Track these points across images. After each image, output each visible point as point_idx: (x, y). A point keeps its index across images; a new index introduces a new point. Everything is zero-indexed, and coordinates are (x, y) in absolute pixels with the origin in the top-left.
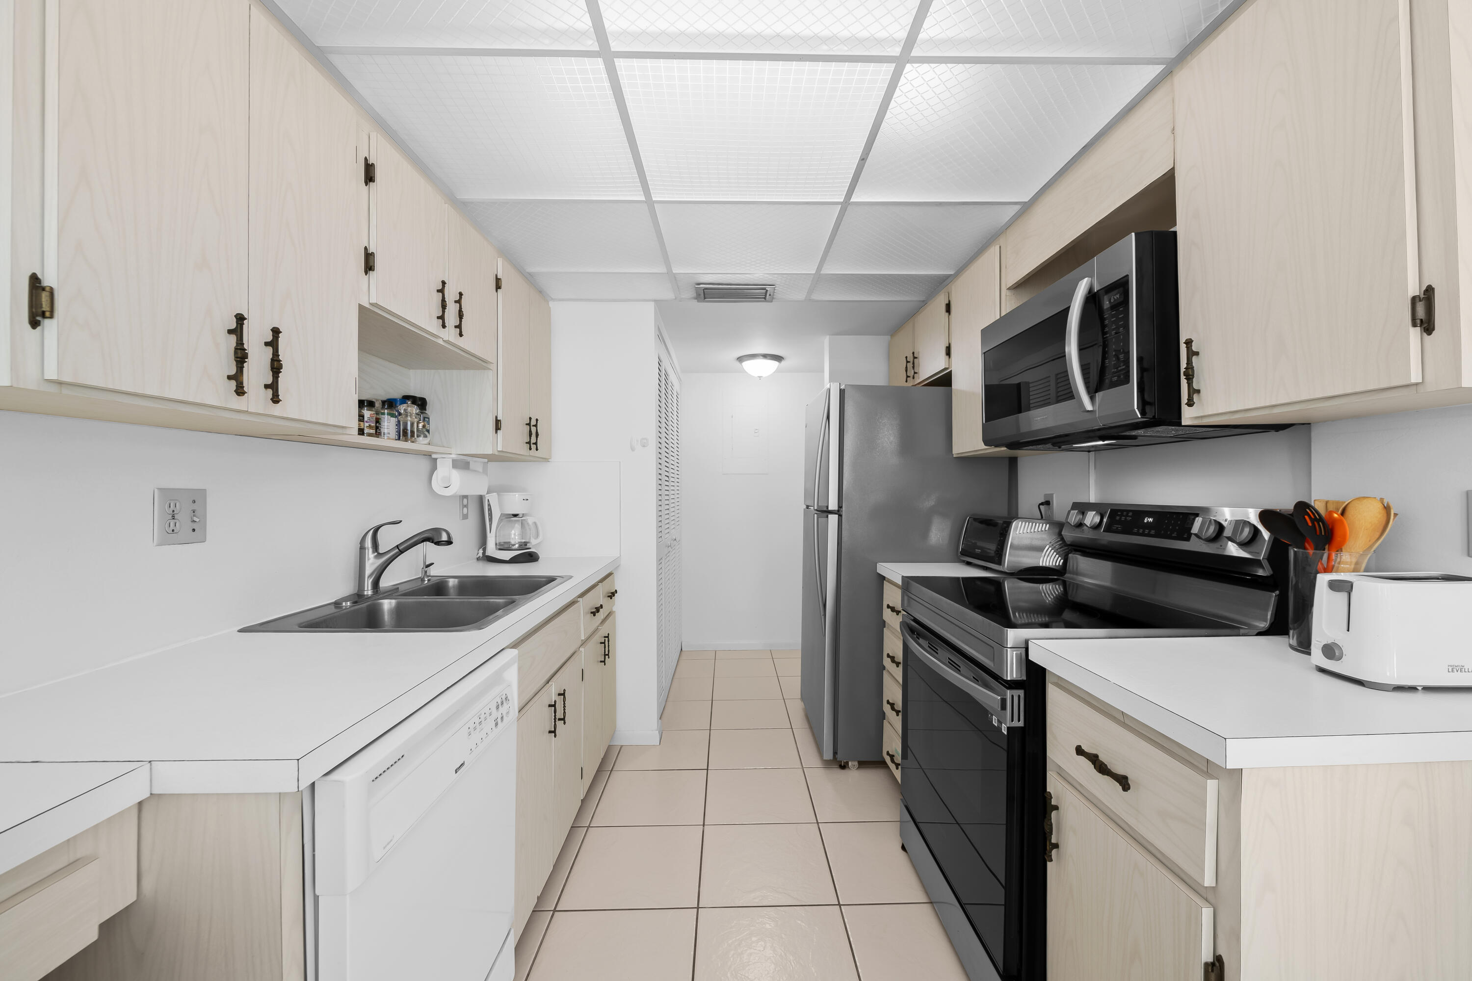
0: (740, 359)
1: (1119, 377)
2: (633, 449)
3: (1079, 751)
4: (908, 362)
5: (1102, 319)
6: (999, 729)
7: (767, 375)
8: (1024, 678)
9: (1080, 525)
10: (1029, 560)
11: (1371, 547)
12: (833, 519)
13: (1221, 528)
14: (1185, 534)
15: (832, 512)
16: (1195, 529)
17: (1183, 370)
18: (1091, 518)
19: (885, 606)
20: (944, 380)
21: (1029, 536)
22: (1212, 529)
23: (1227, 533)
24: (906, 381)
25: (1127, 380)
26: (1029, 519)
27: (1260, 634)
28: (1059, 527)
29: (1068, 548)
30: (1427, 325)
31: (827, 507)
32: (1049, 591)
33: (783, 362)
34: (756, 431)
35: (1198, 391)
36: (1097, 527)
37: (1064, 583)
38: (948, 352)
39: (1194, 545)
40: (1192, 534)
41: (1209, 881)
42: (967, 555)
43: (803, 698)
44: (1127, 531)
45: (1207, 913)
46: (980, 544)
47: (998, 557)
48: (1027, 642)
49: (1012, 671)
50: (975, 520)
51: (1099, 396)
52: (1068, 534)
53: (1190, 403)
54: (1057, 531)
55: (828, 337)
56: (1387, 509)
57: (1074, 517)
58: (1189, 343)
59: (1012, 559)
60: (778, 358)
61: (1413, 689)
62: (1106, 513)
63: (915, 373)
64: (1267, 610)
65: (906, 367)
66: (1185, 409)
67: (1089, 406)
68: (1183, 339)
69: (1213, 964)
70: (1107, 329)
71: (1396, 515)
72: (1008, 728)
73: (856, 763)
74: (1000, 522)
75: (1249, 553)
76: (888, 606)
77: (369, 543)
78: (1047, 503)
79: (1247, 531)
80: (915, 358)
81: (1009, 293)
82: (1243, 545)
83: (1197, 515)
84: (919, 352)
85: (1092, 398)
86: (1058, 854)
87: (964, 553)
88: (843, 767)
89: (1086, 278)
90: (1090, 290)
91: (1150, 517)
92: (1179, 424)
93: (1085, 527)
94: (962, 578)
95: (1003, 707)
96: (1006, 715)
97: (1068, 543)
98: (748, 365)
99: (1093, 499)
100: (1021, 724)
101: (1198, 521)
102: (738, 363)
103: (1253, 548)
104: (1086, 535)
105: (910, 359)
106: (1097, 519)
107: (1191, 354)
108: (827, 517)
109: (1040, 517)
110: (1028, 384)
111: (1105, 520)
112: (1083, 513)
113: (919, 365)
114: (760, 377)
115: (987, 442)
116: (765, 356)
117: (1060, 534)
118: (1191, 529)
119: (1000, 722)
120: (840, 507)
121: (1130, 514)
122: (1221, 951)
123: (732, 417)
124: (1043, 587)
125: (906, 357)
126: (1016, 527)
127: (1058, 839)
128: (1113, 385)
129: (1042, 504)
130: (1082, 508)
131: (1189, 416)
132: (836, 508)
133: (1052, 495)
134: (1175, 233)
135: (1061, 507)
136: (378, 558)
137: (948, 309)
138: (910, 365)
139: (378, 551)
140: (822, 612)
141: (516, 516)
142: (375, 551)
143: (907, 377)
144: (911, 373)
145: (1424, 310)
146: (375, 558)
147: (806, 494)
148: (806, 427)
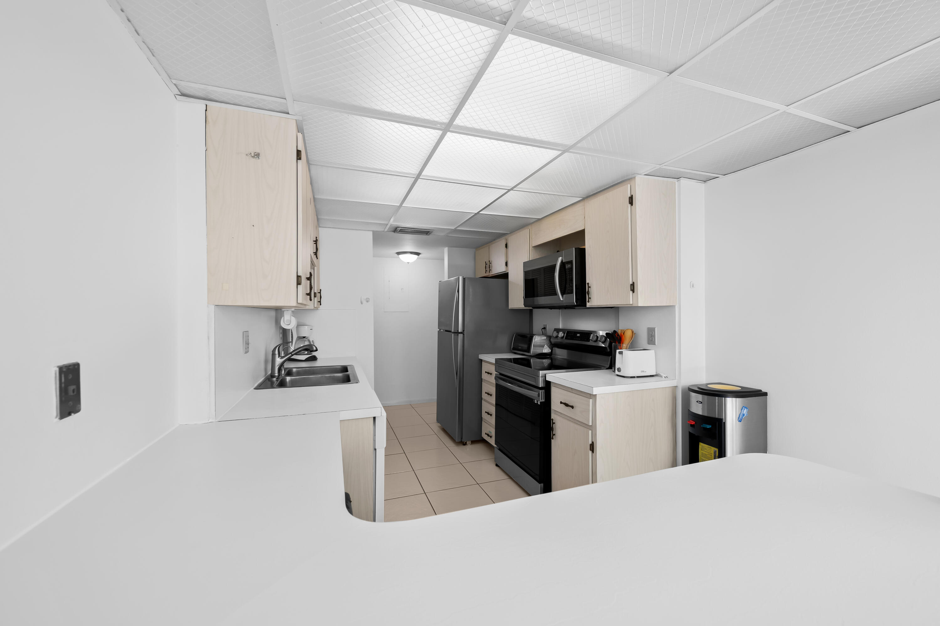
0: (398, 253)
1: (570, 291)
2: (362, 303)
3: (561, 403)
4: (486, 264)
5: (566, 272)
6: (537, 403)
7: (413, 261)
8: (545, 386)
9: (557, 337)
10: (539, 351)
11: (629, 342)
12: (460, 336)
13: (597, 337)
14: (588, 340)
15: (460, 333)
16: (591, 338)
17: (587, 292)
18: (561, 334)
19: (483, 372)
20: (505, 276)
21: (539, 341)
22: (595, 338)
23: (599, 339)
24: (486, 273)
25: (572, 293)
26: (539, 335)
27: (606, 369)
28: (549, 337)
29: (553, 346)
30: (633, 290)
31: (458, 331)
32: (546, 362)
33: (420, 255)
34: (402, 289)
35: (590, 298)
36: (562, 338)
37: (552, 359)
38: (506, 264)
39: (591, 343)
40: (590, 340)
41: (590, 424)
42: (514, 350)
43: (438, 420)
44: (572, 339)
45: (590, 432)
46: (520, 345)
47: (528, 350)
48: (545, 375)
49: (541, 384)
50: (519, 335)
51: (564, 296)
52: (552, 340)
53: (588, 302)
54: (549, 339)
55: (447, 248)
56: (633, 332)
57: (555, 334)
58: (588, 284)
59: (533, 350)
60: (417, 254)
61: (634, 377)
62: (565, 332)
63: (490, 270)
64: (609, 362)
65: (486, 266)
66: (587, 303)
67: (562, 299)
68: (587, 283)
69: (592, 444)
70: (567, 275)
71: (635, 333)
72: (540, 402)
73: (470, 442)
74: (529, 336)
75: (604, 345)
76: (486, 372)
77: (277, 352)
78: (544, 328)
79: (604, 338)
80: (490, 263)
81: (532, 248)
82: (603, 343)
83: (592, 333)
84: (492, 261)
85: (562, 296)
86: (555, 437)
87: (514, 349)
88: (465, 444)
89: (561, 257)
90: (562, 262)
91: (579, 334)
92: (586, 306)
93: (559, 338)
94: (513, 359)
95: (539, 396)
96: (540, 398)
97: (553, 343)
98: (401, 256)
99: (561, 327)
100: (544, 401)
101: (592, 335)
102: (396, 255)
103: (605, 344)
104: (559, 340)
105: (488, 263)
106: (563, 335)
107: (589, 287)
108: (458, 335)
109: (542, 334)
110: (537, 278)
111: (565, 335)
112: (558, 333)
113: (492, 267)
114: (408, 263)
115: (525, 305)
116: (412, 253)
117: (550, 340)
118: (590, 338)
119: (537, 401)
120: (464, 331)
121: (573, 333)
122: (593, 441)
123: (389, 281)
124: (544, 360)
125: (486, 262)
126: (535, 338)
127: (555, 433)
128: (568, 293)
129: (543, 329)
130: (558, 330)
131: (588, 305)
132: (462, 331)
133: (546, 325)
134: (584, 249)
135: (550, 330)
136: (281, 359)
137: (506, 246)
138: (488, 266)
139: (281, 356)
140: (456, 378)
141: (304, 337)
142: (279, 356)
143: (486, 271)
144: (488, 269)
145: (633, 287)
146: (279, 359)
147: (440, 324)
148: (439, 292)
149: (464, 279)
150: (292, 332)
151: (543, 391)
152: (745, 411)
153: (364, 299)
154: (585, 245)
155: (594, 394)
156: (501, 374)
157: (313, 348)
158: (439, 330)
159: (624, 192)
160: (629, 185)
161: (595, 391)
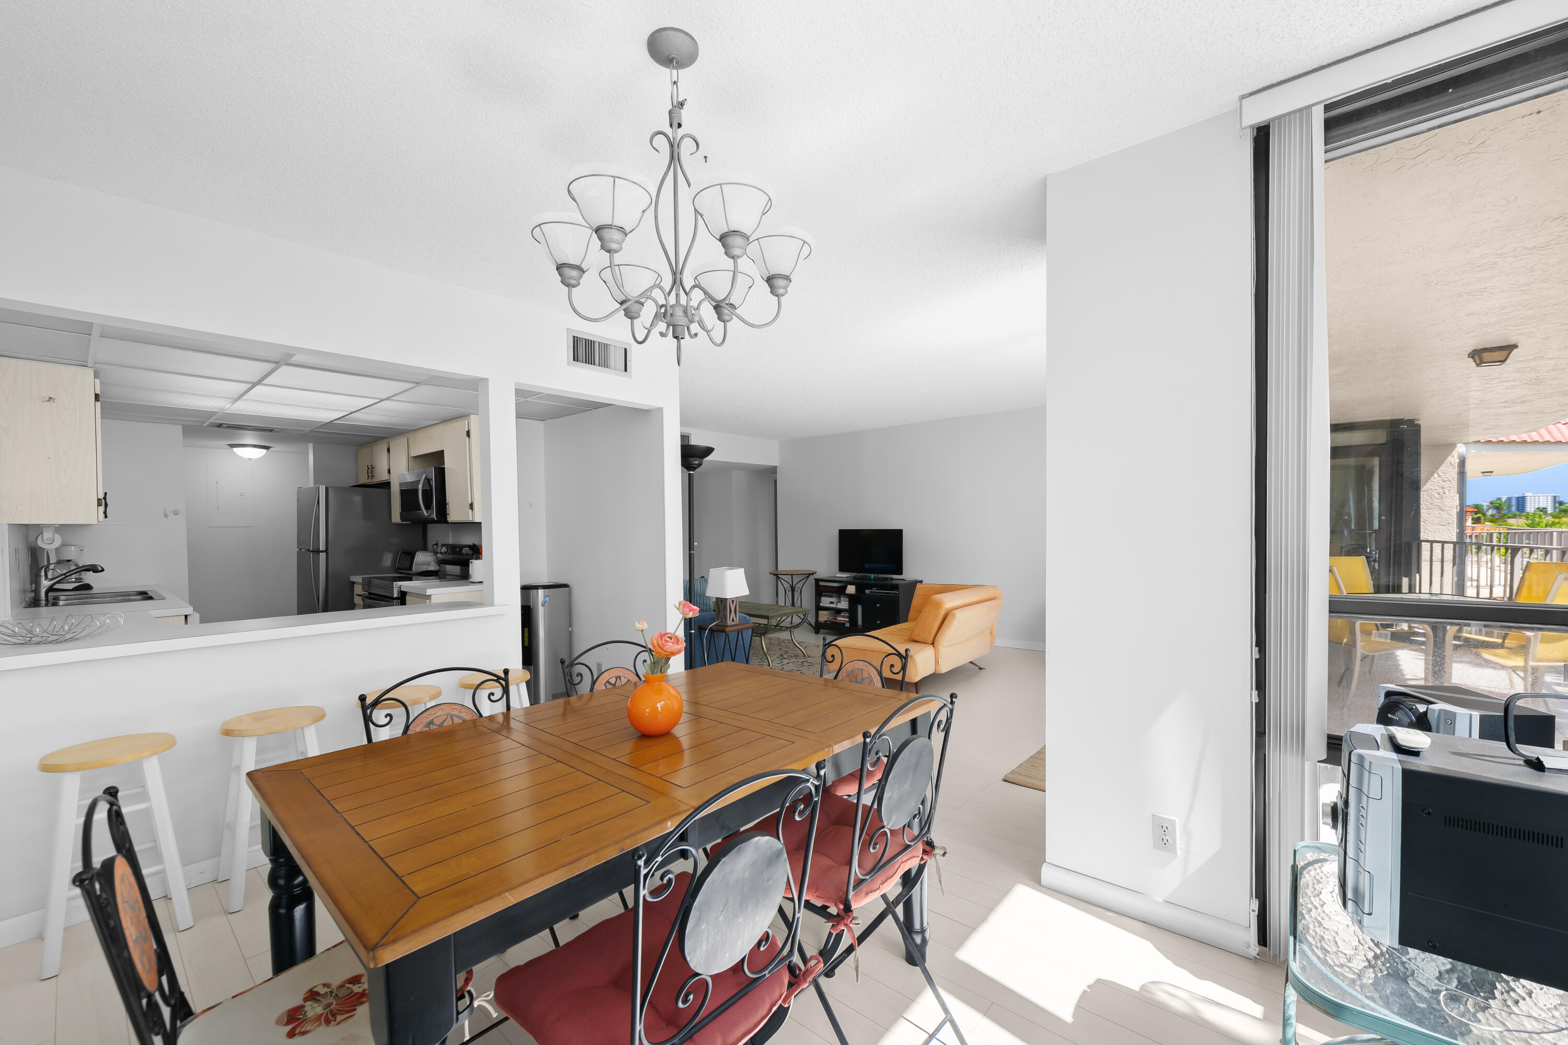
0: (232, 446)
1: (431, 507)
2: (166, 516)
4: (368, 468)
5: (427, 489)
7: (256, 458)
8: (400, 596)
9: (441, 552)
10: (424, 568)
12: (322, 555)
15: (322, 552)
17: (448, 507)
18: (444, 550)
19: (355, 595)
20: (386, 486)
21: (423, 558)
22: (466, 552)
24: (368, 479)
25: (433, 509)
30: (472, 508)
31: (319, 549)
33: (271, 450)
34: (241, 494)
35: (449, 514)
36: (446, 553)
38: (389, 471)
44: (454, 554)
46: (404, 563)
47: (410, 568)
50: (404, 553)
51: (428, 511)
54: (435, 555)
55: (312, 444)
58: (447, 500)
59: (416, 568)
60: (267, 448)
63: (373, 476)
66: (448, 518)
67: (426, 515)
76: (357, 595)
78: (437, 544)
79: (470, 551)
80: (372, 468)
81: (411, 459)
84: (374, 465)
85: (426, 512)
87: (397, 569)
89: (423, 474)
91: (458, 548)
92: (448, 522)
93: (443, 553)
98: (236, 450)
99: (450, 542)
102: (229, 448)
105: (370, 467)
106: (446, 550)
107: (449, 503)
108: (319, 554)
112: (442, 548)
113: (375, 472)
114: (250, 459)
115: (402, 520)
116: (256, 446)
117: (436, 557)
120: (327, 549)
121: (454, 548)
123: (217, 483)
125: (368, 466)
126: (418, 555)
128: (430, 509)
129: (434, 545)
131: (450, 520)
132: (325, 549)
133: (438, 541)
134: (444, 469)
136: (49, 581)
137: (389, 450)
138: (370, 470)
139: (49, 577)
140: (317, 604)
141: (69, 561)
142: (46, 577)
143: (368, 476)
144: (370, 475)
145: (471, 506)
146: (45, 582)
147: (299, 542)
148: (298, 501)
149: (327, 489)
150: (48, 554)
151: (399, 601)
152: (547, 598)
153: (170, 511)
154: (444, 464)
155: (427, 594)
156: (370, 594)
157: (98, 568)
158: (298, 550)
159: (463, 425)
160: (466, 421)
161: (429, 592)
